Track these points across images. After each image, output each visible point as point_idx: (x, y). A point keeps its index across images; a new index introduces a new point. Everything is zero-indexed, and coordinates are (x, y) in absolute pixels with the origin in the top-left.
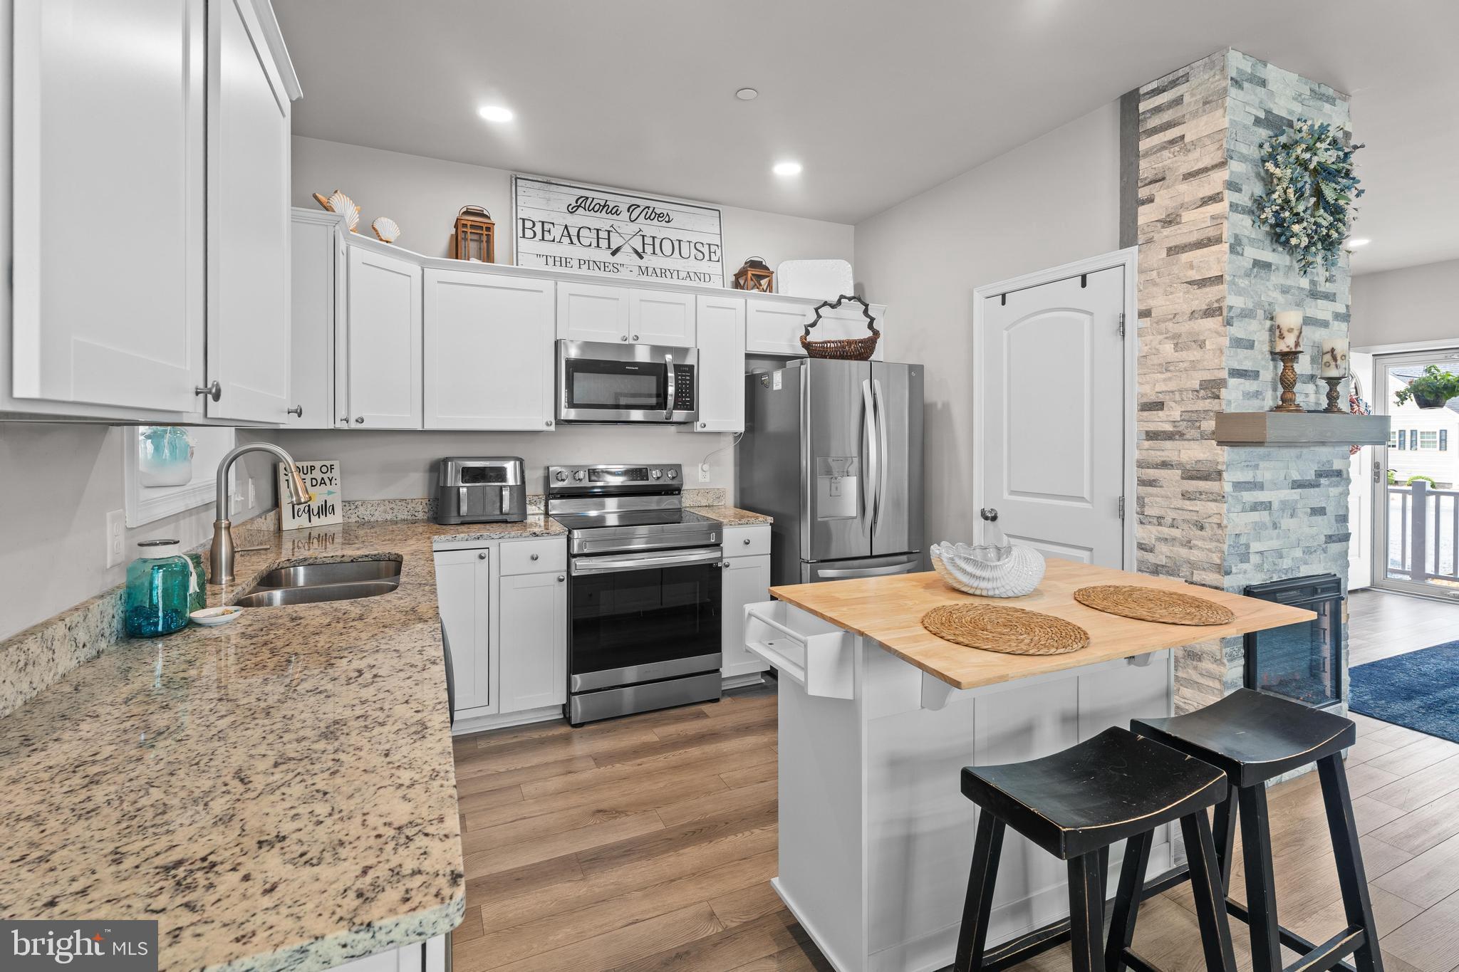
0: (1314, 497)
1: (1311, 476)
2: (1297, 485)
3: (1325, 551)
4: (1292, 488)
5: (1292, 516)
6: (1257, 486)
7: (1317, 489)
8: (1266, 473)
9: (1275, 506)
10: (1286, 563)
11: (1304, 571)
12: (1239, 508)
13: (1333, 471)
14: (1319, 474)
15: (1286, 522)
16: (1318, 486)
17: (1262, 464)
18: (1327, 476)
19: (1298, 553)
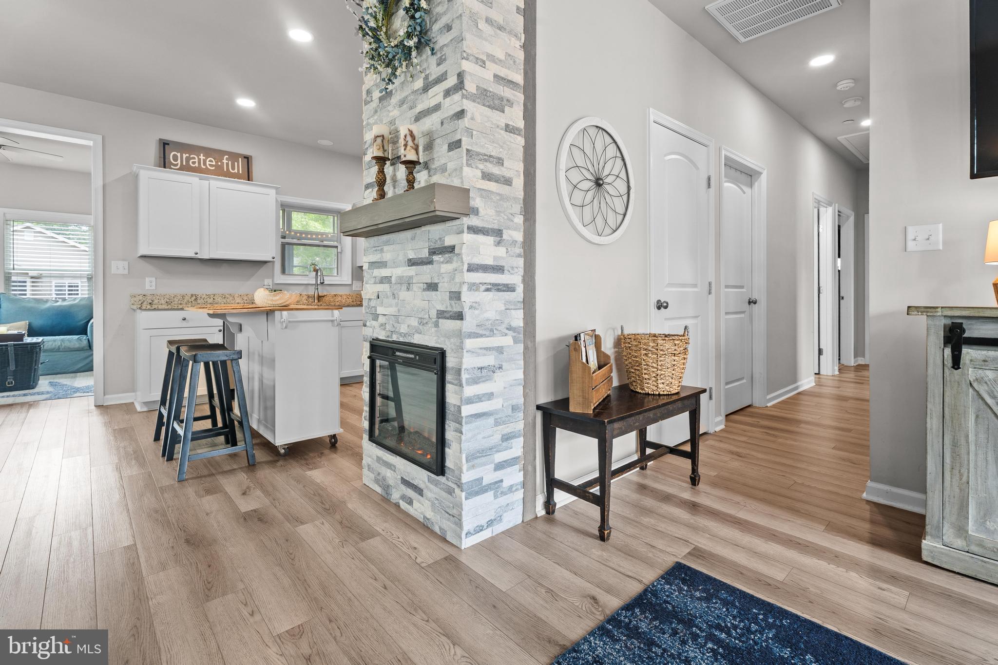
0: (426, 274)
1: (425, 254)
2: (412, 263)
3: (437, 325)
4: (409, 266)
5: (408, 289)
6: (382, 264)
7: (430, 266)
8: (387, 255)
9: (393, 280)
10: (403, 329)
11: (417, 339)
12: (373, 280)
13: (445, 247)
14: (433, 252)
15: (403, 294)
16: (430, 262)
17: (386, 248)
18: (440, 253)
19: (414, 322)
